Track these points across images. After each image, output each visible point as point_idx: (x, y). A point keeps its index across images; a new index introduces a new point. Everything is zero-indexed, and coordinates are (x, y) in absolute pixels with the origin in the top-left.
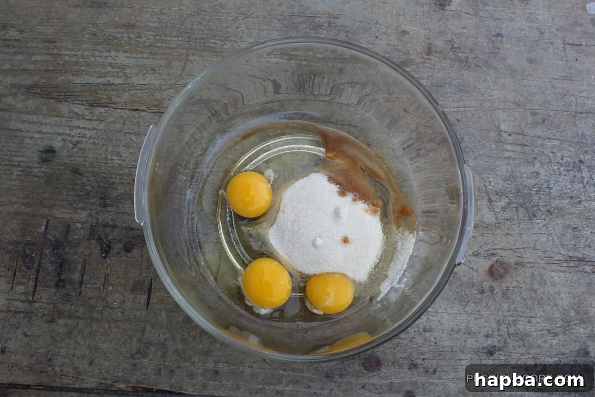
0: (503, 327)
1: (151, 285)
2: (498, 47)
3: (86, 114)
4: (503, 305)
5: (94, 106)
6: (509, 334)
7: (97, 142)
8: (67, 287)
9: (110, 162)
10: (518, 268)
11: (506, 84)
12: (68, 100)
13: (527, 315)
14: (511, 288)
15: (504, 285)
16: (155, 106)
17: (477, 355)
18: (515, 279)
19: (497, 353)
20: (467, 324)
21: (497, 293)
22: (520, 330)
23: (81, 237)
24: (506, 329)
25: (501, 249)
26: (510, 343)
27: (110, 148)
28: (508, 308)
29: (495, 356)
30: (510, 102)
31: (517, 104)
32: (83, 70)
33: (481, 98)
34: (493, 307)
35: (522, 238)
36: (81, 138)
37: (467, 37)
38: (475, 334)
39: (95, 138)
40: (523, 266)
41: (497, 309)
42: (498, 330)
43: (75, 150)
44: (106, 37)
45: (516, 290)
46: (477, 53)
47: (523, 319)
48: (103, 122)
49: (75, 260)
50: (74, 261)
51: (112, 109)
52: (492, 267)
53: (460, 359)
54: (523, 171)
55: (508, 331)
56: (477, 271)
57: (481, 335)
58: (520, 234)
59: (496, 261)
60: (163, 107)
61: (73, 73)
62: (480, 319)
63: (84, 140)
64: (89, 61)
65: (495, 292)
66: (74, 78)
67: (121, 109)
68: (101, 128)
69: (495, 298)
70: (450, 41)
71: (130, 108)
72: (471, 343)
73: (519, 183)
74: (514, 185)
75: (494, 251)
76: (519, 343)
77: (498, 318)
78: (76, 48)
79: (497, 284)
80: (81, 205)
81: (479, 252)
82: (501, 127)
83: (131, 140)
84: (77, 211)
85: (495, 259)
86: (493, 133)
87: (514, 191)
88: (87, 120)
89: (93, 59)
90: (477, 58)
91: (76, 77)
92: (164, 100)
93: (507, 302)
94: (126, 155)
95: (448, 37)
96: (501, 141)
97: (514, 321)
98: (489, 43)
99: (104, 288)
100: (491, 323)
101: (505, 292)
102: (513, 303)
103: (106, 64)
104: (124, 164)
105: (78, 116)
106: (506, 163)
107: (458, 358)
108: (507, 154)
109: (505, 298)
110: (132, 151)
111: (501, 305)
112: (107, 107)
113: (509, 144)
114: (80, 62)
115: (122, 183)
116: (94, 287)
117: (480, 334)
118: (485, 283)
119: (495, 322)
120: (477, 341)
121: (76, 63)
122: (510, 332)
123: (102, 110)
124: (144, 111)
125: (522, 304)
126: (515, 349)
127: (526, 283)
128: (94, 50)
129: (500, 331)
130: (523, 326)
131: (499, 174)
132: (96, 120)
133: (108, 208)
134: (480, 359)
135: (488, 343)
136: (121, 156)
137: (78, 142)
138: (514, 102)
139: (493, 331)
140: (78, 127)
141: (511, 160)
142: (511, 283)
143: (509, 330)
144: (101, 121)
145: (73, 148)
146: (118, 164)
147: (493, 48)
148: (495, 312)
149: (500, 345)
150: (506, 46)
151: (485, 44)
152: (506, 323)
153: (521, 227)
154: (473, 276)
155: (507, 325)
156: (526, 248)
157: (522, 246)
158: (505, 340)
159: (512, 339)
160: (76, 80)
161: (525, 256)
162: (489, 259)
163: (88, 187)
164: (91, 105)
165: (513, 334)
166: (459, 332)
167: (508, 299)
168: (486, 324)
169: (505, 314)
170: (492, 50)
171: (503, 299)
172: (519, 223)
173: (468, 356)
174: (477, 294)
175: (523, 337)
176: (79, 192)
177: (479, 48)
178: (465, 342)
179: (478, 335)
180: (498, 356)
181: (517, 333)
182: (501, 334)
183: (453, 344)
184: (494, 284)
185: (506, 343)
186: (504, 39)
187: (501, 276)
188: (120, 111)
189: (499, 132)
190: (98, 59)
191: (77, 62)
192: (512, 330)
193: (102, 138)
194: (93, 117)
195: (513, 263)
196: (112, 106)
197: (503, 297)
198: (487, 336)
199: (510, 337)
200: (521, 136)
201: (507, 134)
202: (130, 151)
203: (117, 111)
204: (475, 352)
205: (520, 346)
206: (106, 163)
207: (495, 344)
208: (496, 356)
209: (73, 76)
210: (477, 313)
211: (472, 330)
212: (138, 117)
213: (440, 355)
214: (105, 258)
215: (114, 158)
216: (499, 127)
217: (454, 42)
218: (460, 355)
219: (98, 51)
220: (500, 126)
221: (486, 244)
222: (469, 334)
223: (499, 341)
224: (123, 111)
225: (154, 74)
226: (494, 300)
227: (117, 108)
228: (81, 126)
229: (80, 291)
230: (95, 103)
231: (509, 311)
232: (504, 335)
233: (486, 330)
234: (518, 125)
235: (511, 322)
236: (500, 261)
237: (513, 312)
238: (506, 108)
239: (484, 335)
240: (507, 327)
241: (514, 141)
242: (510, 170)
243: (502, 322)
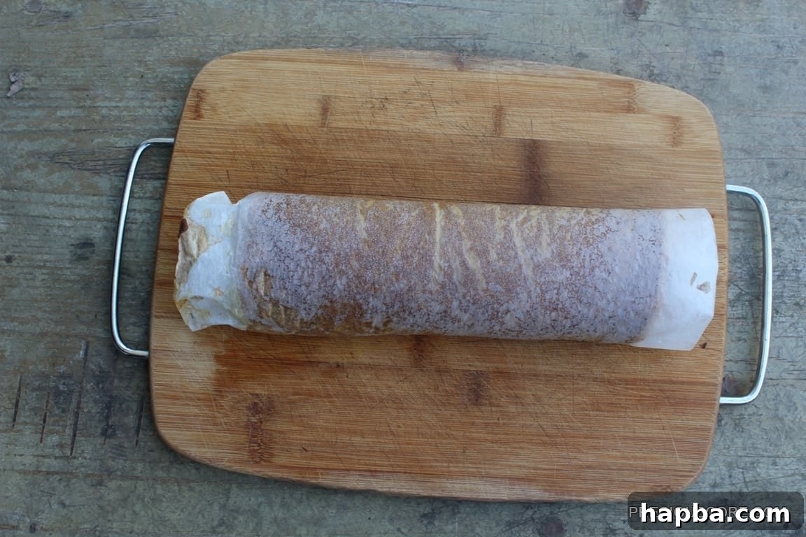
2: (718, 71)
3: (135, 190)
4: (736, 440)
5: (146, 178)
6: (745, 482)
8: (119, 435)
11: (730, 124)
12: (109, 171)
21: (726, 423)
24: (741, 475)
25: (730, 361)
28: (743, 444)
30: (737, 149)
32: (129, 128)
34: (720, 444)
36: (129, 224)
37: (672, 59)
39: (148, 224)
41: (727, 446)
42: (730, 477)
44: (158, 80)
46: (686, 81)
48: (159, 201)
49: (128, 396)
50: (128, 398)
55: (744, 478)
59: (724, 379)
61: (115, 132)
63: (134, 227)
64: (136, 114)
65: (723, 422)
66: (117, 139)
68: (157, 209)
69: (723, 432)
70: (647, 65)
74: (745, 269)
77: (729, 460)
78: (118, 97)
79: (725, 412)
80: (133, 320)
84: (128, 328)
87: (747, 277)
88: (136, 198)
89: (141, 112)
90: (687, 87)
91: (119, 139)
93: (742, 437)
95: (644, 59)
97: (753, 463)
98: (704, 65)
100: (719, 467)
101: (737, 421)
102: (750, 437)
103: (160, 118)
109: (739, 431)
111: (732, 441)
114: (124, 116)
117: (703, 483)
119: (724, 466)
121: (118, 118)
122: (747, 480)
123: (157, 183)
128: (142, 98)
129: (732, 479)
132: (150, 198)
138: (743, 150)
139: (723, 479)
144: (157, 199)
147: (710, 72)
148: (725, 451)
150: (729, 69)
151: (698, 68)
152: (741, 466)
155: (742, 468)
160: (120, 142)
163: (142, 294)
164: (142, 177)
165: (750, 482)
167: (742, 432)
168: (712, 468)
169: (740, 454)
170: (709, 76)
171: (735, 432)
176: (130, 301)
177: (690, 73)
181: (757, 481)
182: (734, 482)
186: (726, 59)
190: (149, 111)
191: (120, 117)
194: (145, 193)
209: (115, 137)
217: (653, 67)
219: (148, 99)
229: (137, 441)
230: (147, 174)
231: (744, 449)
232: (738, 484)
233: (713, 477)
234: (748, 182)
235: (748, 465)
236: (729, 378)
237: (750, 450)
238: (730, 159)
239: (709, 484)
240: (743, 472)
241: (745, 206)
242: (739, 247)
243: (735, 465)
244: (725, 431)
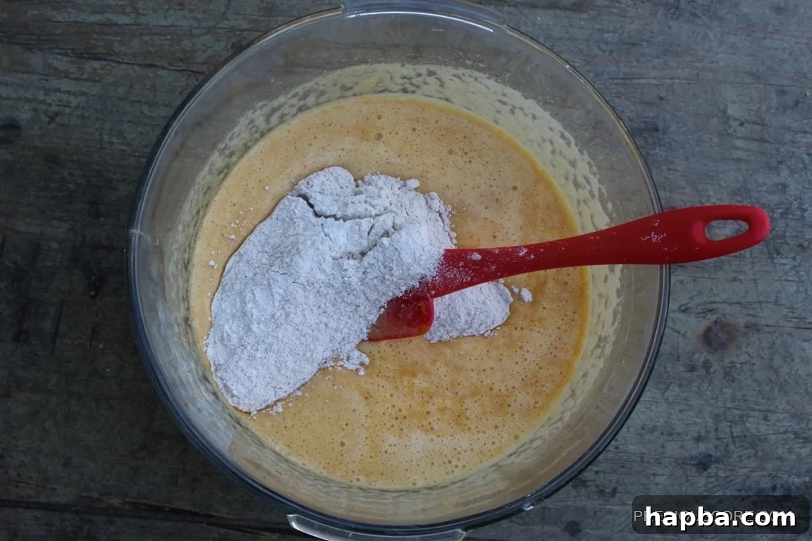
0: (724, 425)
3: (72, 71)
4: (724, 390)
5: (84, 58)
6: (732, 437)
7: (86, 114)
8: (33, 342)
9: (107, 146)
10: (750, 334)
11: (738, 45)
12: (43, 47)
13: (761, 408)
14: (737, 365)
15: (727, 360)
16: (181, 60)
17: (682, 468)
18: (744, 350)
19: (713, 467)
20: (667, 419)
22: (751, 431)
23: (57, 264)
24: (728, 429)
25: (724, 302)
26: (733, 452)
27: (108, 125)
28: (732, 395)
29: (710, 471)
30: (745, 72)
31: (755, 76)
32: (69, 2)
33: (698, 65)
34: (708, 393)
35: (757, 287)
36: (62, 107)
38: (679, 434)
39: (83, 108)
40: (758, 330)
41: (715, 396)
42: (716, 430)
43: (52, 125)
45: (745, 368)
47: (756, 414)
48: (97, 84)
49: (47, 299)
50: (45, 301)
51: (113, 64)
52: (709, 330)
53: (654, 474)
54: (761, 182)
55: (732, 433)
56: (684, 335)
57: (689, 437)
58: (755, 281)
59: (716, 322)
60: (195, 63)
61: (53, 4)
62: (688, 411)
63: (67, 110)
65: (712, 370)
66: (54, 12)
67: (127, 63)
68: (94, 93)
69: (712, 379)
71: (140, 61)
72: (673, 448)
73: (754, 201)
75: (713, 305)
76: (748, 451)
77: (717, 411)
79: (716, 358)
80: (58, 214)
81: (689, 305)
82: (729, 111)
83: (142, 112)
84: (52, 223)
85: (714, 317)
86: (715, 120)
88: (72, 79)
90: (694, 2)
91: (57, 12)
92: (196, 51)
93: (731, 387)
94: (133, 136)
96: (729, 134)
97: (741, 417)
99: (91, 345)
100: (705, 418)
101: (728, 370)
102: (741, 388)
104: (128, 150)
105: (57, 73)
106: (735, 168)
107: (651, 472)
108: (737, 154)
109: (728, 381)
110: (143, 130)
111: (721, 391)
112: (105, 60)
113: (740, 138)
115: (125, 180)
116: (75, 343)
117: (686, 435)
118: (697, 356)
119: (710, 418)
120: (682, 447)
122: (735, 435)
123: (96, 64)
124: (163, 68)
125: (754, 390)
126: (741, 461)
127: (762, 357)
129: (719, 432)
130: (755, 425)
131: (723, 184)
132: (87, 80)
133: (102, 219)
134: (687, 475)
135: (700, 450)
136: (125, 138)
137: (57, 114)
138: (751, 74)
139: (709, 432)
140: (58, 90)
141: (743, 165)
142: (738, 356)
143: (734, 430)
144: (95, 81)
145: (49, 123)
146: (121, 150)
148: (712, 401)
149: (718, 454)
152: (729, 419)
153: (756, 269)
154: (678, 343)
155: (730, 422)
156: (763, 302)
157: (757, 299)
158: (727, 446)
159: (737, 445)
160: (57, 16)
161: (761, 315)
162: (704, 318)
163: (70, 186)
164: (80, 56)
165: (737, 437)
166: (654, 431)
167: (733, 381)
168: (697, 420)
169: (728, 405)
171: (724, 381)
172: (753, 263)
173: (667, 469)
174: (684, 372)
175: (755, 442)
176: (56, 193)
178: (663, 447)
179: (684, 436)
180: (714, 470)
181: (745, 436)
182: (720, 436)
183: (644, 450)
184: (711, 358)
185: (727, 450)
187: (723, 346)
188: (124, 66)
189: (725, 119)
192: (737, 431)
193: (96, 109)
194: (82, 75)
195: (742, 325)
196: (114, 58)
197: (725, 377)
198: (698, 439)
199: (734, 443)
200: (759, 126)
201: (737, 123)
202: (139, 130)
203: (121, 66)
204: (679, 464)
205: (749, 457)
206: (101, 149)
207: (711, 453)
208: (712, 470)
209: (52, 9)
210: (683, 402)
211: (674, 429)
212: (154, 77)
213: (623, 467)
214: (94, 297)
215: (114, 140)
216: (725, 111)
218: (655, 468)
220: (726, 109)
221: (700, 293)
222: (670, 434)
223: (716, 447)
224: (129, 67)
225: (181, 10)
226: (711, 382)
227: (121, 63)
228: (63, 89)
229: (53, 350)
230: (86, 54)
231: (734, 401)
232: (724, 438)
233: (697, 429)
234: (755, 109)
235: (737, 418)
236: (721, 321)
237: (739, 402)
238: (737, 83)
239: (694, 437)
240: (730, 426)
241: (749, 135)
242: (741, 178)
243: (722, 418)
244: (714, 379)
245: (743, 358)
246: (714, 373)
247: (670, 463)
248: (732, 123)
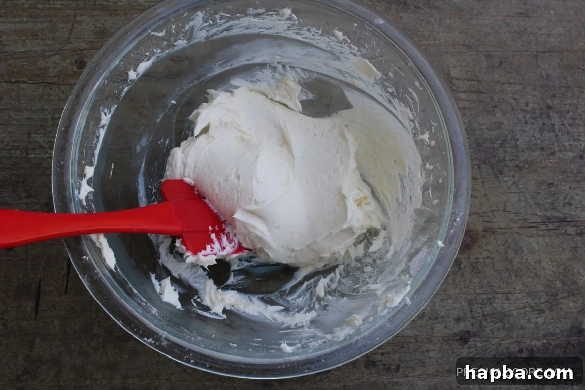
0: (477, 308)
1: (39, 288)
10: (488, 236)
13: (503, 291)
14: (481, 260)
15: (473, 257)
16: (38, 75)
17: (448, 343)
18: (485, 248)
19: (471, 340)
20: (432, 307)
22: (497, 309)
26: (486, 326)
29: (470, 343)
31: (468, 47)
33: (425, 42)
35: (488, 200)
38: (443, 317)
40: (493, 233)
45: (488, 261)
47: (500, 296)
53: (427, 351)
54: (482, 122)
57: (451, 319)
58: (486, 195)
60: (48, 76)
62: (447, 299)
72: (439, 329)
73: (478, 136)
76: (497, 325)
82: (452, 73)
83: (10, 117)
92: (48, 68)
96: (453, 90)
106: (461, 114)
107: (424, 349)
108: (462, 104)
110: (11, 130)
113: (463, 92)
120: (446, 327)
124: (25, 82)
125: (496, 277)
126: (493, 333)
127: (499, 252)
130: (500, 305)
134: (452, 349)
135: (460, 328)
141: (467, 111)
142: (480, 253)
143: (484, 310)
149: (475, 330)
153: (486, 186)
156: (494, 211)
157: (490, 209)
158: (481, 323)
159: (488, 321)
161: (494, 220)
166: (423, 317)
172: (483, 182)
173: (437, 346)
175: (502, 317)
178: (432, 329)
179: (446, 319)
180: (473, 343)
183: (417, 333)
185: (481, 326)
187: (468, 247)
189: (449, 79)
192: (487, 310)
195: (481, 229)
197: (472, 271)
198: (458, 320)
199: (486, 320)
200: (476, 82)
201: (459, 81)
202: (9, 130)
204: (445, 341)
205: (499, 329)
207: (469, 329)
208: (471, 342)
210: (443, 292)
211: (438, 314)
212: (18, 89)
213: (402, 348)
216: (449, 74)
218: (427, 346)
220: (450, 72)
222: (436, 318)
223: (473, 325)
225: (35, 39)
226: (462, 275)
245: (485, 254)
246: (465, 267)
247: (438, 341)
248: (455, 82)
